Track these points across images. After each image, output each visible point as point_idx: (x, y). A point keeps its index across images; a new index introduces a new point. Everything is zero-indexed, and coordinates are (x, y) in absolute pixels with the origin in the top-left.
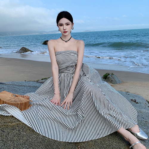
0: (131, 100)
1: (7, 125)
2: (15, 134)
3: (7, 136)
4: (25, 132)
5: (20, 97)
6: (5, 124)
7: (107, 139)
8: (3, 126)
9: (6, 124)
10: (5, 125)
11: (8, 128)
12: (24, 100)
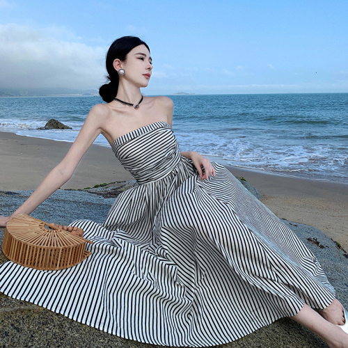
0: (309, 239)
1: (30, 310)
2: (49, 337)
3: (30, 344)
4: (77, 331)
5: (63, 232)
6: (22, 307)
7: (282, 343)
8: (18, 314)
9: (26, 307)
10: (22, 311)
11: (32, 318)
12: (72, 240)
